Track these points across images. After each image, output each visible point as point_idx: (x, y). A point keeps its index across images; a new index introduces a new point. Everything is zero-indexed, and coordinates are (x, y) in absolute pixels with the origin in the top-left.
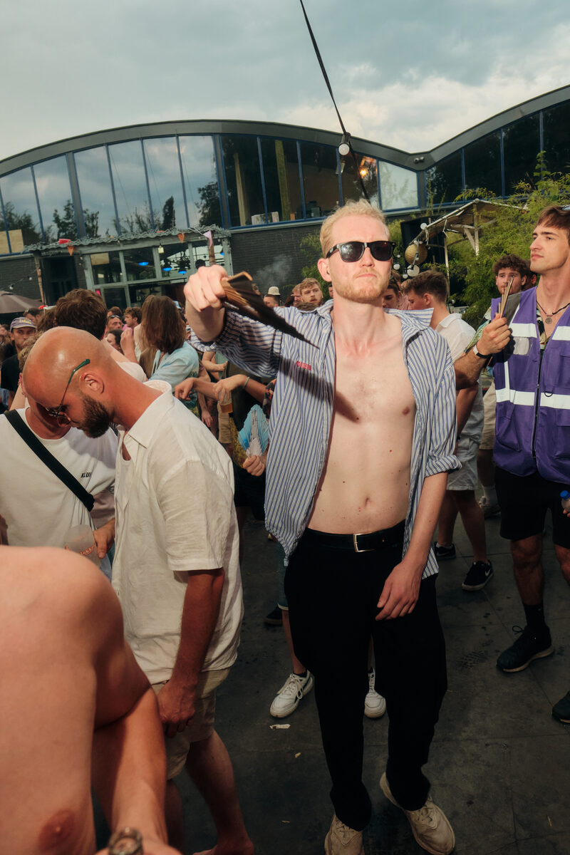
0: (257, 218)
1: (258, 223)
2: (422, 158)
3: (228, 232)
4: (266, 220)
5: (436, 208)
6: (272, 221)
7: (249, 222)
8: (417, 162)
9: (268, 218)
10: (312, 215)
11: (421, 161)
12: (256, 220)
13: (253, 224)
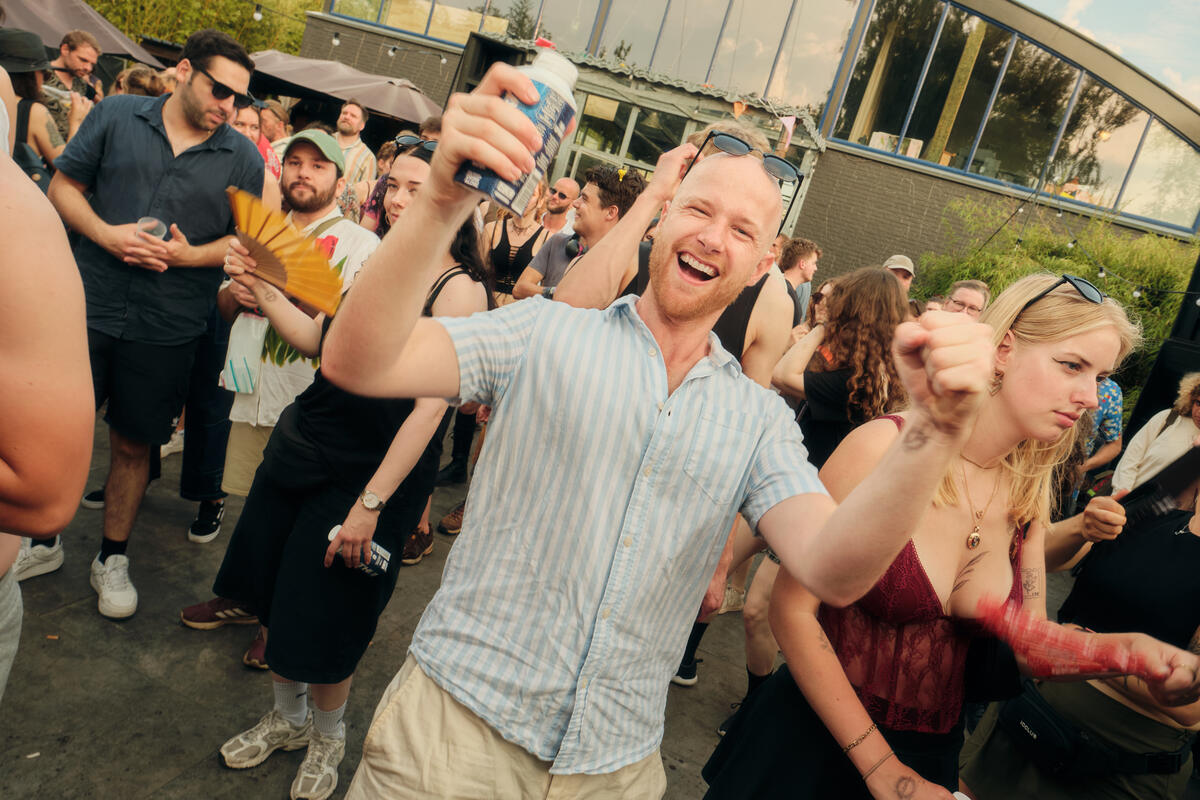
0: (882, 139)
1: (880, 147)
3: (823, 142)
4: (896, 148)
6: (905, 152)
7: (865, 141)
9: (902, 145)
12: (880, 141)
13: (871, 146)
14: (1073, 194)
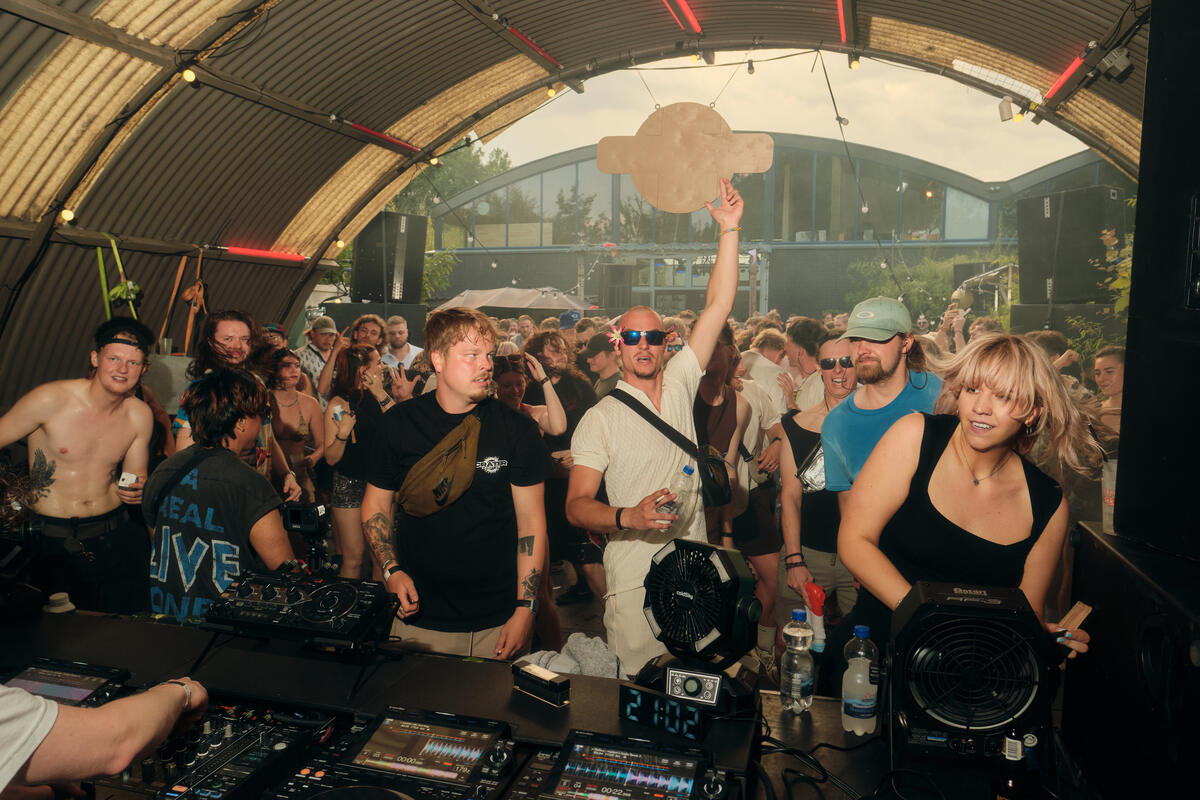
0: (802, 235)
1: (802, 240)
2: (998, 188)
3: (767, 248)
4: (812, 238)
5: (1006, 243)
6: (818, 239)
7: (792, 238)
8: (991, 192)
9: (814, 237)
10: (864, 237)
11: (996, 191)
12: (800, 236)
13: (798, 241)
14: (918, 237)
